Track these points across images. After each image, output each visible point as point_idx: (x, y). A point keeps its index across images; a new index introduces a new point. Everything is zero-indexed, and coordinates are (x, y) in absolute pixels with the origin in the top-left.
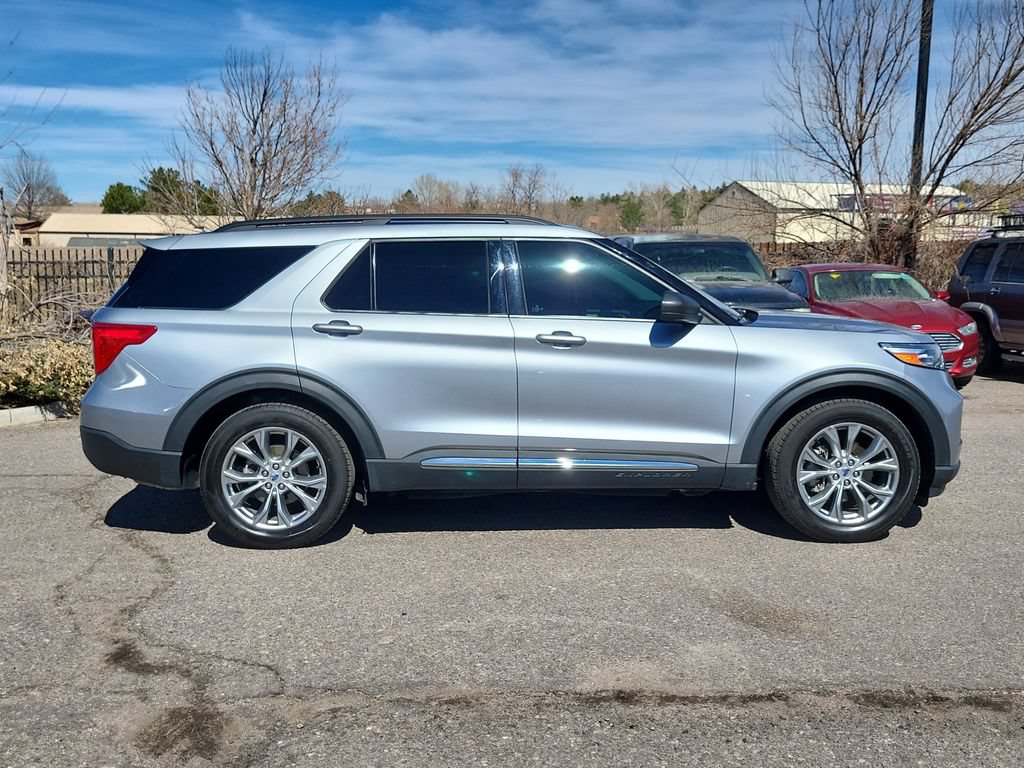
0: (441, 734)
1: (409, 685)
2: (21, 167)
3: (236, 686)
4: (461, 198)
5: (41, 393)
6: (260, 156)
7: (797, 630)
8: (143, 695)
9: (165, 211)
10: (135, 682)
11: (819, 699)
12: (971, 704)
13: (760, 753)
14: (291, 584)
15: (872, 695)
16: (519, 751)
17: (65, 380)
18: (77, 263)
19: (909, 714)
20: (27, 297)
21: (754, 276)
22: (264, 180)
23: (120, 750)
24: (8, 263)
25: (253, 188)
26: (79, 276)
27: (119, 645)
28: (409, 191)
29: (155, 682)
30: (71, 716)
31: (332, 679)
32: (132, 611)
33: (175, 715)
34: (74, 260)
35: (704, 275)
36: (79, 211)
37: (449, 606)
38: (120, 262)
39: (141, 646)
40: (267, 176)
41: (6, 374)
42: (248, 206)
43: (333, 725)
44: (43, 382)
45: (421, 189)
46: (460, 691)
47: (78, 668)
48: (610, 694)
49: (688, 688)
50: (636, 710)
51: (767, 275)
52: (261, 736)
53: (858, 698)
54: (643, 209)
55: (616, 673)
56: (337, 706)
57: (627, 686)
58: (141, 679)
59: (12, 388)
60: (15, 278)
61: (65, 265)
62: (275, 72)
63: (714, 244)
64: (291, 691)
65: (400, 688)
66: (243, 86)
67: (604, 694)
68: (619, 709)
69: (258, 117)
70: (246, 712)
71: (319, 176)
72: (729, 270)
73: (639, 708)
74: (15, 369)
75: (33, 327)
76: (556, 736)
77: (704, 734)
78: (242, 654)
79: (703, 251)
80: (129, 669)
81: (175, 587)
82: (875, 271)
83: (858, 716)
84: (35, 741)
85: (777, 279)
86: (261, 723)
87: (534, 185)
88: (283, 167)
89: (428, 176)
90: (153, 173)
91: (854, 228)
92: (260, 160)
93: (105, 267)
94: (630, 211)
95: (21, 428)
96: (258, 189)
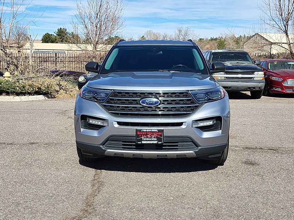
4: (161, 39)
5: (44, 91)
17: (50, 88)
18: (46, 57)
21: (248, 62)
22: (100, 33)
25: (96, 35)
26: (47, 61)
28: (143, 36)
34: (45, 56)
35: (233, 62)
38: (59, 57)
40: (100, 31)
41: (35, 86)
42: (94, 41)
44: (45, 89)
45: (147, 35)
51: (252, 62)
54: (225, 43)
59: (37, 90)
61: (43, 58)
63: (237, 53)
66: (94, 3)
69: (98, 13)
71: (116, 31)
72: (241, 61)
75: (39, 74)
79: (233, 55)
82: (289, 62)
83: (243, 150)
85: (256, 64)
87: (186, 34)
88: (105, 28)
89: (150, 31)
90: (58, 30)
91: (286, 49)
92: (98, 26)
93: (54, 58)
94: (221, 43)
95: (39, 101)
96: (98, 36)
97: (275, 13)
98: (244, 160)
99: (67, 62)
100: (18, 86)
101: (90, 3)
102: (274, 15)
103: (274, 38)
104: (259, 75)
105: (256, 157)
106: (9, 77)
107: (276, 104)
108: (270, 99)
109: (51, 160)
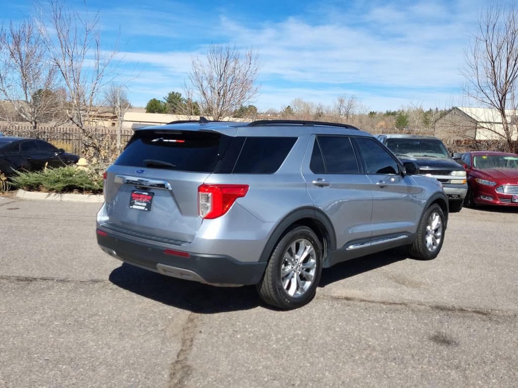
2: (112, 90)
4: (314, 111)
6: (222, 91)
7: (418, 287)
11: (418, 306)
12: (475, 312)
13: (391, 316)
15: (439, 307)
19: (450, 312)
21: (442, 155)
22: (223, 102)
25: (218, 106)
28: (289, 106)
35: (418, 154)
36: (135, 111)
40: (225, 100)
42: (215, 114)
45: (295, 105)
48: (343, 297)
49: (372, 299)
50: (351, 302)
51: (448, 155)
53: (433, 307)
54: (408, 119)
55: (347, 292)
57: (349, 296)
60: (123, 142)
62: (231, 54)
63: (425, 140)
66: (217, 60)
67: (341, 297)
68: (345, 301)
69: (222, 74)
71: (248, 101)
72: (431, 152)
73: (352, 302)
77: (373, 310)
79: (419, 143)
82: (505, 156)
83: (431, 311)
85: (454, 158)
87: (350, 106)
88: (232, 96)
89: (298, 99)
90: (170, 94)
91: (500, 135)
92: (222, 93)
94: (401, 120)
96: (220, 106)
98: (433, 333)
100: (96, 181)
101: (211, 59)
102: (483, 83)
104: (458, 176)
105: (452, 327)
106: (85, 166)
107: (485, 222)
108: (474, 213)
109: (115, 317)
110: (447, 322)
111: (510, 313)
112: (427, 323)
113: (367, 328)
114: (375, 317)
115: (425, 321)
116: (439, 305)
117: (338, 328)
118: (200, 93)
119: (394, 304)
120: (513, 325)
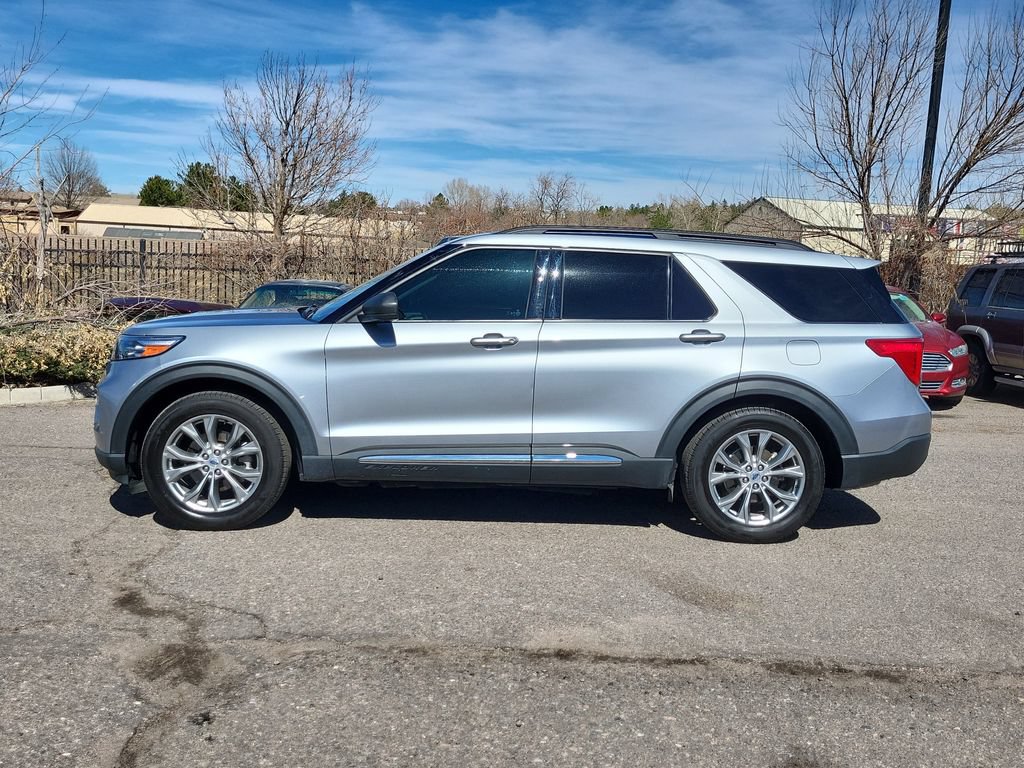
0: (397, 675)
1: (376, 636)
3: (225, 629)
4: (491, 204)
5: (71, 373)
6: (291, 157)
7: (730, 609)
8: (144, 633)
9: (199, 206)
10: (138, 622)
11: (736, 666)
12: (871, 676)
13: (673, 703)
14: (283, 550)
15: (785, 665)
16: (462, 691)
17: (93, 362)
18: (110, 253)
19: (813, 681)
20: (62, 284)
22: (293, 180)
23: (120, 674)
24: (45, 250)
25: (283, 187)
26: (112, 265)
27: (126, 592)
28: (440, 195)
29: (154, 623)
30: (80, 645)
31: (309, 627)
32: (140, 566)
33: (169, 650)
34: (108, 249)
36: (116, 203)
37: (422, 575)
38: (151, 254)
39: (145, 594)
40: (296, 176)
41: (39, 353)
42: (277, 204)
43: (305, 663)
44: (72, 363)
45: (452, 193)
46: (420, 643)
47: (88, 609)
48: (552, 651)
49: (621, 651)
50: (571, 666)
52: (242, 669)
53: (771, 666)
54: (672, 220)
55: (560, 635)
56: (311, 650)
57: (566, 646)
58: (142, 620)
59: (44, 367)
60: (51, 265)
61: (99, 254)
62: (309, 77)
64: (272, 635)
65: (367, 637)
66: (278, 88)
67: (546, 652)
68: (556, 663)
69: (290, 119)
70: (231, 651)
71: (347, 178)
73: (575, 664)
74: (47, 350)
75: (67, 311)
76: (497, 682)
77: (627, 687)
78: (233, 604)
80: (133, 611)
81: (179, 547)
83: (766, 680)
84: (48, 663)
86: (244, 659)
87: (562, 194)
88: (312, 168)
89: (459, 180)
90: (191, 168)
91: (860, 249)
92: (290, 161)
93: (137, 257)
94: (660, 221)
95: (48, 406)
96: (287, 189)
97: (831, 141)
98: (783, 751)
99: (177, 272)
101: (265, 86)
102: (826, 144)
103: (826, 215)
105: (827, 730)
110: (812, 712)
111: (952, 673)
112: (763, 721)
113: (616, 750)
114: (634, 711)
115: (759, 714)
116: (785, 659)
117: (538, 756)
118: (241, 159)
119: (679, 662)
120: (966, 712)
